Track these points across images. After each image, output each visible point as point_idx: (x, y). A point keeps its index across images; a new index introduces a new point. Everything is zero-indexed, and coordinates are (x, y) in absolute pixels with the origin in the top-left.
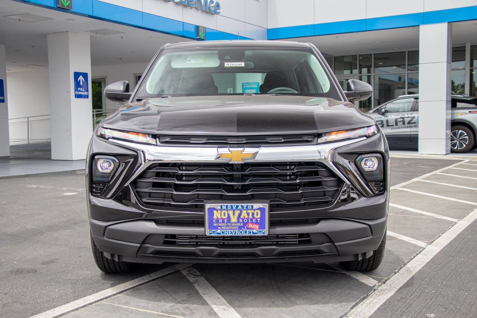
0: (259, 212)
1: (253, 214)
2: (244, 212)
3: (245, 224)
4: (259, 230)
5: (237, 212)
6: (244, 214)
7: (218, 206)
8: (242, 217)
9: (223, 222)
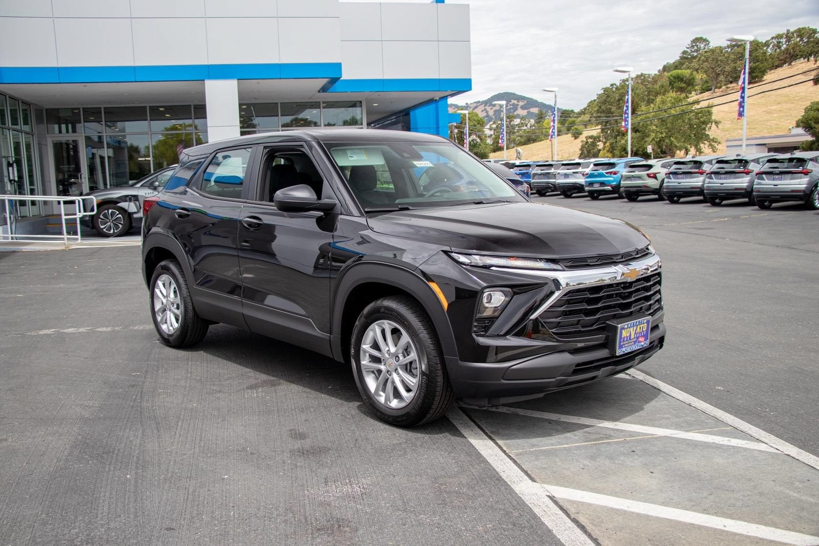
0: (646, 324)
1: (643, 327)
2: (639, 327)
3: (638, 338)
4: (645, 342)
5: (635, 328)
6: (638, 330)
7: (625, 325)
8: (637, 332)
9: (627, 340)
